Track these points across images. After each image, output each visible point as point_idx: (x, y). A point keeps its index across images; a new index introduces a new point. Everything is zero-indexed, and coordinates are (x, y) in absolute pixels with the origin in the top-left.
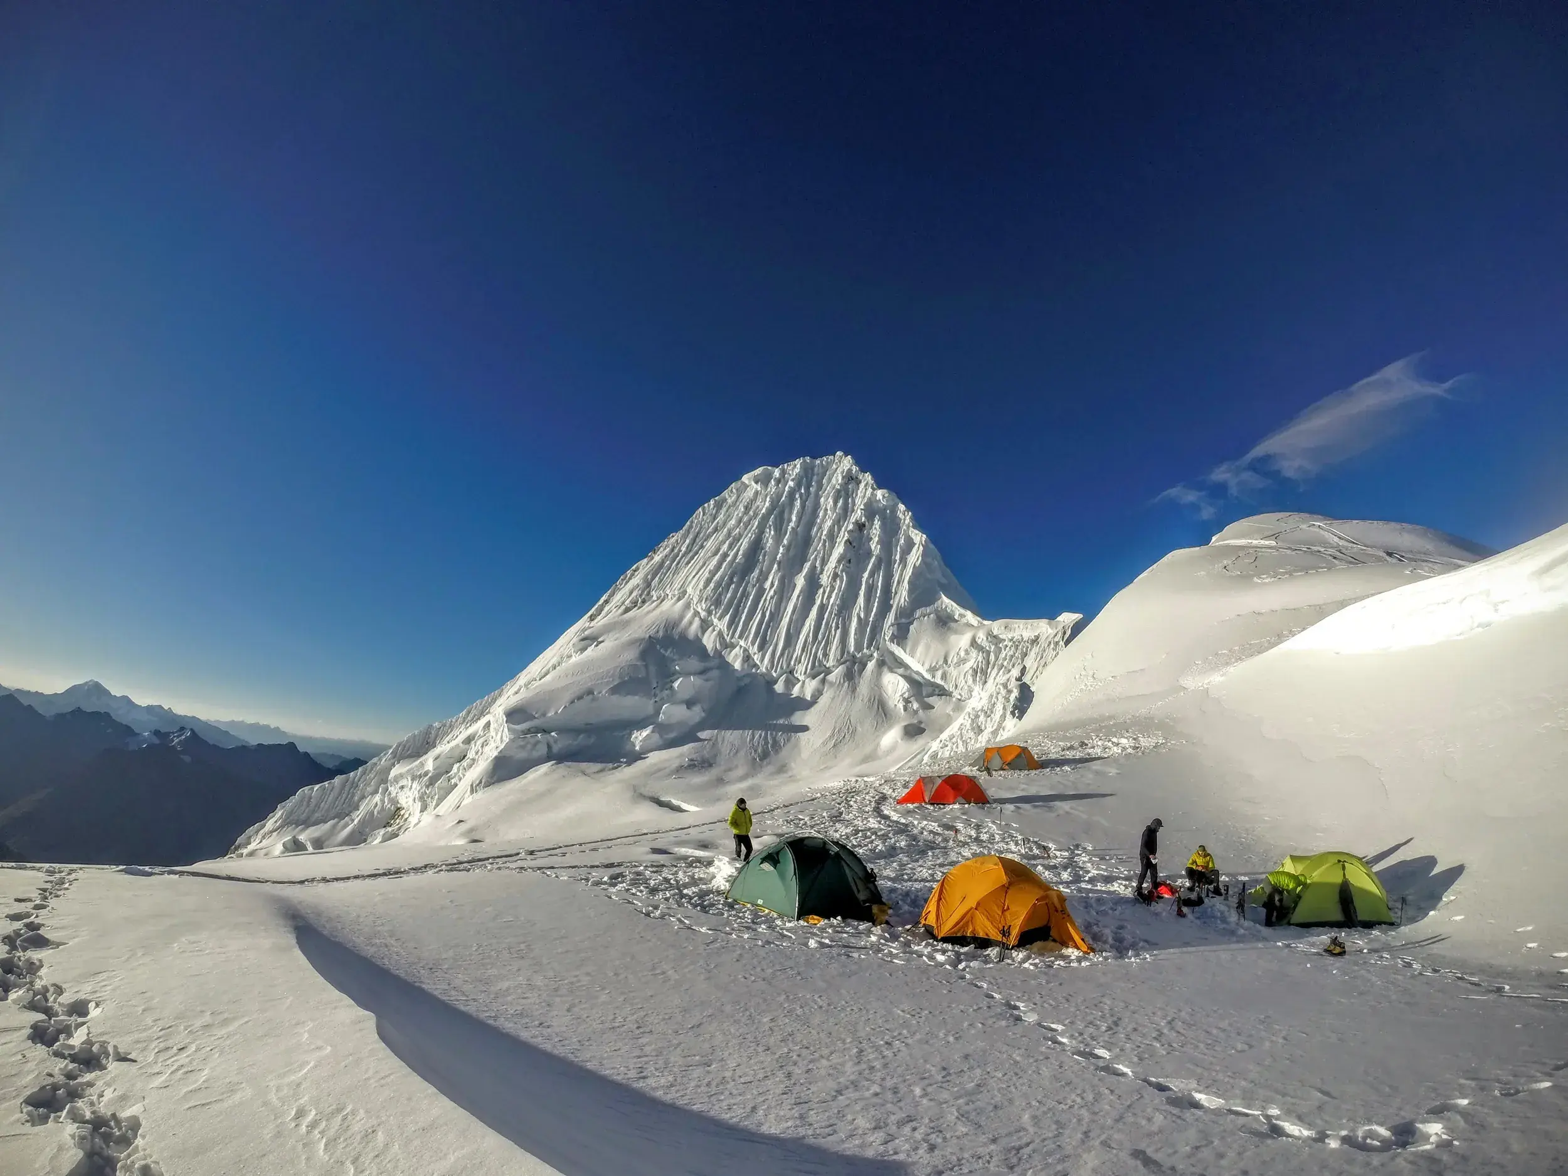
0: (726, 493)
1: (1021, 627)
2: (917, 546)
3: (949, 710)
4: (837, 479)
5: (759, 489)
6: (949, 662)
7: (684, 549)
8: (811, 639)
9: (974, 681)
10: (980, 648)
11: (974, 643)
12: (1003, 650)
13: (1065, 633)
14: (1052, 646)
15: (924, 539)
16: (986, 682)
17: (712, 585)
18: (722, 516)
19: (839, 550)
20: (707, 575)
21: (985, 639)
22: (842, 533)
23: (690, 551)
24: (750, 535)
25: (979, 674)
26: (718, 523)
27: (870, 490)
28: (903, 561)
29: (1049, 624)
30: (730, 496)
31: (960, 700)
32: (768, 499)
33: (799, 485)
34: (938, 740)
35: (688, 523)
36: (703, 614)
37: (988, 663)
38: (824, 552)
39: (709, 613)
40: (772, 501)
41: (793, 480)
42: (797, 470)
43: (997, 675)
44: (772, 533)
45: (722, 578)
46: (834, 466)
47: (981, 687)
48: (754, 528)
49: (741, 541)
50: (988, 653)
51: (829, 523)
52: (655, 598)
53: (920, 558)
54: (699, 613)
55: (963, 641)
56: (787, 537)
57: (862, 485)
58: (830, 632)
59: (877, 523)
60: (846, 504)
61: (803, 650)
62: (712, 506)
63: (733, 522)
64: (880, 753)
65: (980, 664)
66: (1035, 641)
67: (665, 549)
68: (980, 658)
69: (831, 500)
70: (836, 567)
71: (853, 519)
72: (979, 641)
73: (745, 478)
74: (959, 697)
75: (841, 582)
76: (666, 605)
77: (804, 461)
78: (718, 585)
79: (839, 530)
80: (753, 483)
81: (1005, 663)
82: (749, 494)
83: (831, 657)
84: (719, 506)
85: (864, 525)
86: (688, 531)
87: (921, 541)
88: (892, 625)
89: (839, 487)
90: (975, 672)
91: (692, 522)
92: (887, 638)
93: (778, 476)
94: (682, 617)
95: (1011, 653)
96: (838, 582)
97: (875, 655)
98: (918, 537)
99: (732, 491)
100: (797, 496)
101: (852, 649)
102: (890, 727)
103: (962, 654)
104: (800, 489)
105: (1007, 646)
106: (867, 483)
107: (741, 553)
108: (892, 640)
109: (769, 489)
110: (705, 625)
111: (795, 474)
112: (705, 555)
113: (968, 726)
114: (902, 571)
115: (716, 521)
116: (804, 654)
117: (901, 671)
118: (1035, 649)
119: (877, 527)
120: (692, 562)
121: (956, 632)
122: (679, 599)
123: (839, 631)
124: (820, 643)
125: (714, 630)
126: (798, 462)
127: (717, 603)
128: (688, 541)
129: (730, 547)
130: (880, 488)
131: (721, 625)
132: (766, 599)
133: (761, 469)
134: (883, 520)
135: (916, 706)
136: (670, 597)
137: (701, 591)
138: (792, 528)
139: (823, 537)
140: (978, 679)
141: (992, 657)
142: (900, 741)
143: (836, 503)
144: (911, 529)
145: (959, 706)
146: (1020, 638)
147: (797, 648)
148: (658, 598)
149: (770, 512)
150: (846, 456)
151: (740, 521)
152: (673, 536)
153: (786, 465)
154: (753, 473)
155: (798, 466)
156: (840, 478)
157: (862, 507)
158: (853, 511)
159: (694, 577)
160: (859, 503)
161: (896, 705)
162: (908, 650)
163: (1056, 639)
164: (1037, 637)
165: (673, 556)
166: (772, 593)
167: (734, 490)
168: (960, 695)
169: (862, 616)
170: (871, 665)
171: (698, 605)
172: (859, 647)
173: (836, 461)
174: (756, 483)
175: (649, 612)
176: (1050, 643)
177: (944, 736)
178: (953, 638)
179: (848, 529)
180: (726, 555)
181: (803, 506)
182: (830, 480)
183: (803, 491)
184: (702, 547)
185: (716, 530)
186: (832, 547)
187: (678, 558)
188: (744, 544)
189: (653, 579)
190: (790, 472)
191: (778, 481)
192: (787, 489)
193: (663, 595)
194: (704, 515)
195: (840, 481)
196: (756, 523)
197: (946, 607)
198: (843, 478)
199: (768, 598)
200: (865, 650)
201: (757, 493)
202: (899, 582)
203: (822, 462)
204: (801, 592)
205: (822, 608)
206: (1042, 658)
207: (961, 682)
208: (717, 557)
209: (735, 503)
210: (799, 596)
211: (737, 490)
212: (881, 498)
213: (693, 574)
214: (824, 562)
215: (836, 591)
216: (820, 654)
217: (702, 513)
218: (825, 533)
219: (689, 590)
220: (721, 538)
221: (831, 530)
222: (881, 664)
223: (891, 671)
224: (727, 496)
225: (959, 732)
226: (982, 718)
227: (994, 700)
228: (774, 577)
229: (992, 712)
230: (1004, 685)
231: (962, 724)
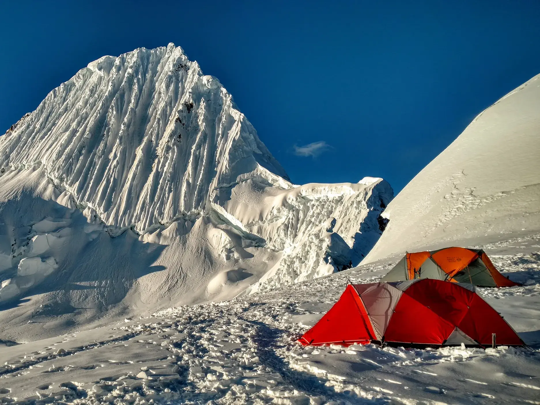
0: (73, 79)
1: (327, 189)
2: (236, 123)
3: (264, 259)
4: (168, 67)
5: (103, 75)
6: (264, 219)
7: (38, 126)
8: (148, 201)
9: (286, 234)
10: (291, 208)
11: (285, 203)
12: (311, 209)
13: (366, 194)
14: (355, 205)
15: (242, 117)
16: (296, 236)
17: (63, 157)
18: (71, 98)
19: (171, 127)
20: (59, 148)
21: (295, 199)
22: (173, 113)
23: (44, 128)
24: (95, 114)
25: (290, 229)
26: (68, 104)
27: (196, 76)
28: (225, 135)
29: (352, 187)
30: (77, 81)
31: (274, 250)
32: (110, 84)
33: (136, 72)
34: (257, 284)
35: (41, 104)
36: (56, 181)
37: (298, 220)
38: (158, 129)
39: (61, 180)
40: (114, 86)
41: (131, 67)
42: (134, 59)
43: (306, 229)
44: (115, 113)
45: (72, 151)
46: (167, 56)
47: (292, 239)
48: (99, 108)
49: (88, 119)
50: (298, 211)
51: (162, 105)
52: (13, 168)
53: (239, 133)
54: (52, 180)
55: (275, 201)
56: (127, 116)
57: (190, 72)
58: (164, 195)
59: (203, 104)
60: (176, 88)
61: (142, 210)
62: (62, 90)
63: (81, 103)
64: (207, 295)
65: (291, 221)
66: (340, 201)
67: (21, 126)
68: (291, 216)
69: (163, 85)
70: (168, 141)
71: (182, 101)
72: (290, 202)
73: (92, 66)
74: (273, 248)
75: (173, 155)
76: (24, 174)
77: (141, 51)
78: (69, 156)
79: (171, 110)
80: (97, 70)
81: (313, 220)
82: (94, 79)
83: (166, 215)
84: (68, 90)
85: (191, 106)
86: (42, 111)
87: (239, 118)
88: (216, 189)
89: (170, 73)
90: (287, 227)
91: (45, 103)
92: (211, 200)
93: (118, 64)
94: (37, 186)
95: (318, 211)
96: (170, 154)
97: (202, 213)
98: (237, 115)
99: (79, 77)
100: (135, 81)
101: (182, 209)
102: (216, 273)
103: (275, 212)
104: (137, 74)
105: (314, 205)
106: (194, 70)
107: (88, 129)
108: (215, 201)
109: (111, 75)
110: (58, 190)
111: (133, 62)
112: (56, 132)
113: (284, 272)
114: (224, 144)
115: (66, 103)
116: (143, 213)
117: (224, 226)
118: (340, 208)
119: (203, 107)
120: (46, 137)
121: (270, 194)
122: (34, 169)
123: (171, 194)
124: (156, 204)
125: (65, 195)
126: (136, 52)
127: (68, 171)
128: (41, 120)
129: (79, 124)
130: (205, 74)
131: (72, 190)
132: (110, 169)
133: (104, 58)
134: (208, 101)
135: (236, 255)
136: (26, 167)
137: (54, 162)
138: (132, 108)
139: (158, 116)
140: (289, 232)
141: (301, 215)
142: (224, 285)
143: (168, 87)
144: (232, 109)
145: (273, 256)
146: (325, 198)
147: (137, 208)
148: (16, 169)
149: (112, 95)
150: (177, 46)
151: (86, 103)
152: (28, 115)
153: (125, 54)
154: (96, 61)
155: (136, 55)
156: (171, 66)
157: (190, 90)
158: (183, 93)
159: (48, 150)
160: (188, 87)
161: (219, 255)
162: (229, 210)
163: (359, 199)
164: (341, 198)
165: (30, 132)
166: (115, 162)
167: (81, 76)
168: (274, 246)
169: (191, 181)
170: (198, 222)
171: (52, 173)
172: (188, 207)
173: (168, 51)
174: (100, 69)
175: (8, 180)
176: (353, 202)
177: (264, 279)
178: (267, 199)
179: (179, 109)
180: (75, 131)
181: (140, 90)
182: (163, 68)
183: (140, 77)
184: (54, 124)
185: (66, 110)
186: (166, 124)
187: (33, 134)
188: (91, 122)
189: (11, 151)
190: (129, 61)
191: (119, 69)
192: (126, 75)
193: (20, 165)
194: (55, 97)
195: (171, 69)
196: (101, 105)
197: (261, 174)
198: (174, 65)
199: (112, 167)
200: (193, 210)
201: (100, 79)
202: (221, 152)
203: (156, 52)
204: (139, 162)
205: (158, 176)
206: (346, 215)
207: (275, 237)
208: (68, 133)
209: (81, 88)
210: (138, 166)
211: (83, 76)
212: (206, 83)
213: (47, 147)
214: (159, 137)
215: (169, 161)
216: (156, 213)
217: (53, 96)
218: (158, 113)
219: (44, 161)
220: (70, 117)
221: (164, 111)
222: (207, 221)
223: (215, 226)
224: (75, 81)
225: (277, 277)
226: (297, 264)
227: (307, 248)
228: (117, 149)
229: (306, 259)
230: (317, 236)
231: (279, 270)
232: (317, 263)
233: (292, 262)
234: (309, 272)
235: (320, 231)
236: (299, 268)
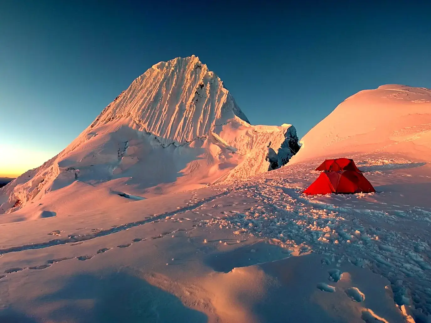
0: (145, 73)
1: (266, 128)
2: (225, 95)
3: (237, 159)
4: (192, 67)
5: (159, 71)
6: (237, 140)
7: (129, 97)
8: (181, 131)
9: (247, 148)
10: (250, 136)
11: (247, 133)
12: (259, 136)
13: (284, 131)
14: (279, 136)
15: (228, 92)
16: (252, 148)
17: (141, 110)
18: (144, 83)
19: (193, 95)
20: (138, 106)
21: (252, 132)
22: (194, 89)
23: (131, 97)
24: (156, 90)
25: (249, 145)
26: (143, 85)
27: (206, 72)
28: (219, 101)
29: (278, 128)
30: (147, 74)
31: (241, 155)
32: (163, 75)
33: (176, 69)
34: (233, 170)
35: (130, 86)
36: (137, 122)
37: (253, 141)
38: (186, 97)
39: (140, 121)
40: (165, 76)
41: (173, 67)
42: (175, 63)
43: (256, 146)
44: (165, 89)
45: (145, 107)
46: (191, 61)
47: (250, 150)
48: (157, 87)
49: (152, 92)
50: (253, 138)
51: (188, 85)
52: (118, 117)
53: (226, 100)
54: (135, 122)
55: (242, 133)
56: (171, 91)
57: (203, 69)
58: (189, 128)
59: (208, 85)
60: (195, 77)
61: (178, 136)
62: (140, 79)
63: (149, 85)
64: (209, 175)
65: (249, 141)
66: (272, 133)
67: (121, 97)
68: (250, 139)
69: (189, 75)
70: (191, 103)
71: (199, 84)
72: (249, 133)
73: (153, 67)
74: (241, 154)
75: (194, 109)
76: (122, 119)
77: (178, 59)
78: (143, 110)
79: (193, 87)
80: (157, 68)
81: (260, 142)
82: (155, 73)
83: (189, 138)
84: (142, 79)
85: (203, 85)
86: (130, 89)
87: (226, 93)
88: (214, 126)
89: (193, 70)
90: (248, 144)
91: (132, 86)
92: (212, 131)
93: (167, 65)
94: (129, 124)
95: (262, 138)
96: (192, 109)
97: (207, 137)
98: (225, 91)
99: (148, 73)
100: (175, 73)
101: (198, 135)
102: (213, 165)
103: (242, 138)
104: (176, 70)
105: (260, 135)
106: (205, 68)
107: (152, 97)
108: (214, 132)
109: (163, 71)
110: (138, 126)
111: (174, 64)
112: (138, 98)
113: (247, 164)
114: (218, 105)
115: (142, 85)
116: (178, 137)
117: (217, 143)
118: (272, 137)
119: (209, 87)
120: (133, 101)
121: (240, 129)
122: (127, 117)
123: (192, 128)
124: (185, 132)
125: (142, 128)
126: (176, 59)
127: (143, 117)
128: (130, 93)
129: (148, 95)
130: (210, 71)
131: (145, 126)
132: (162, 116)
133: (160, 62)
134: (211, 84)
135: (223, 157)
136: (123, 116)
137: (136, 113)
138: (173, 87)
139: (186, 91)
140: (248, 147)
141: (254, 139)
142: (217, 170)
143: (191, 76)
144: (222, 88)
145: (241, 157)
146: (266, 132)
147: (176, 134)
148: (119, 117)
149: (164, 80)
150: (196, 57)
151: (151, 85)
152: (124, 92)
153: (170, 61)
154: (157, 64)
155: (176, 61)
156: (193, 66)
157: (203, 78)
158: (198, 80)
159: (133, 108)
160: (201, 77)
161: (215, 157)
162: (220, 136)
163: (281, 133)
164: (273, 132)
165: (124, 100)
166: (165, 113)
167: (149, 72)
168: (241, 153)
169: (202, 122)
170: (206, 141)
171: (135, 118)
172: (200, 133)
173: (192, 59)
174: (158, 68)
175: (115, 122)
176: (278, 134)
177: (236, 168)
178: (239, 131)
179: (197, 87)
180: (146, 98)
181: (178, 77)
182: (189, 67)
183: (178, 71)
184: (136, 96)
185: (142, 88)
186: (190, 95)
187: (127, 100)
188: (154, 93)
189: (116, 109)
190: (172, 64)
191: (167, 68)
192: (171, 71)
193: (121, 115)
194: (136, 83)
195: (193, 68)
196: (158, 85)
197: (236, 119)
198: (195, 66)
199: (164, 115)
200: (203, 135)
201: (158, 73)
202: (217, 109)
203: (186, 59)
204: (177, 112)
205: (186, 119)
206: (275, 140)
207: (242, 148)
208: (143, 99)
209: (149, 77)
210: (176, 114)
211: (150, 72)
212: (211, 75)
213: (133, 106)
214: (186, 101)
215: (191, 112)
216: (185, 136)
217: (135, 82)
218: (187, 89)
219: (131, 113)
220: (144, 92)
221: (189, 88)
222: (209, 141)
223: (214, 144)
224: (146, 74)
225: (243, 167)
226: (253, 161)
227: (258, 154)
228: (166, 106)
229: (257, 159)
230: (263, 149)
231: (244, 164)
232: (262, 161)
233: (251, 160)
234: (259, 165)
235: (264, 147)
236: (254, 163)
